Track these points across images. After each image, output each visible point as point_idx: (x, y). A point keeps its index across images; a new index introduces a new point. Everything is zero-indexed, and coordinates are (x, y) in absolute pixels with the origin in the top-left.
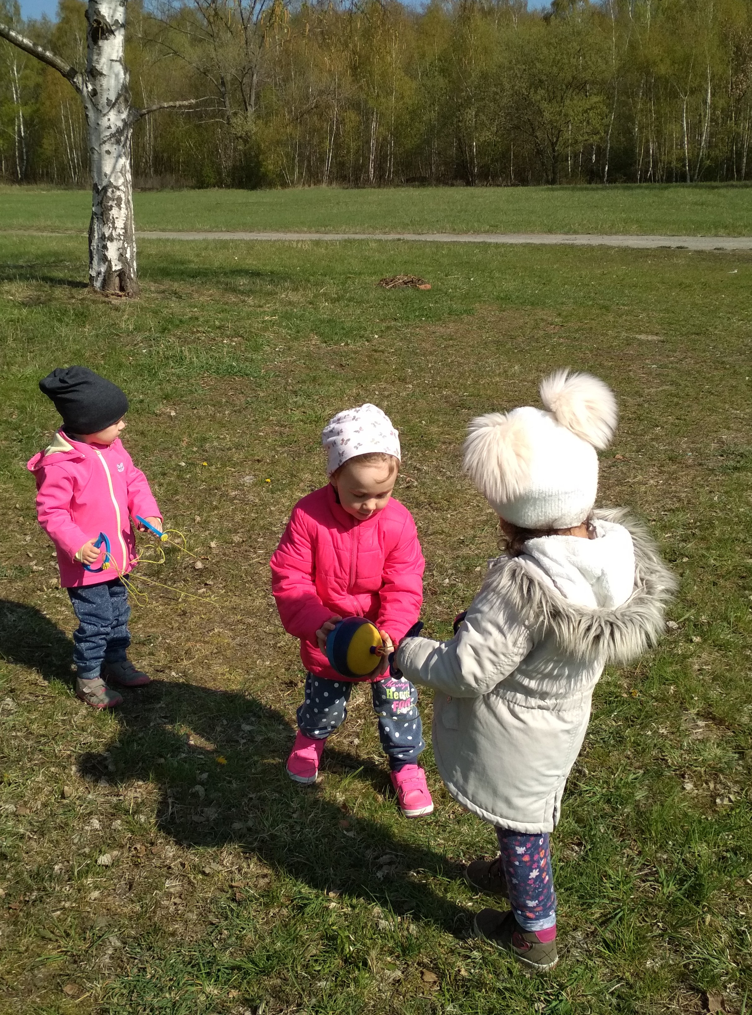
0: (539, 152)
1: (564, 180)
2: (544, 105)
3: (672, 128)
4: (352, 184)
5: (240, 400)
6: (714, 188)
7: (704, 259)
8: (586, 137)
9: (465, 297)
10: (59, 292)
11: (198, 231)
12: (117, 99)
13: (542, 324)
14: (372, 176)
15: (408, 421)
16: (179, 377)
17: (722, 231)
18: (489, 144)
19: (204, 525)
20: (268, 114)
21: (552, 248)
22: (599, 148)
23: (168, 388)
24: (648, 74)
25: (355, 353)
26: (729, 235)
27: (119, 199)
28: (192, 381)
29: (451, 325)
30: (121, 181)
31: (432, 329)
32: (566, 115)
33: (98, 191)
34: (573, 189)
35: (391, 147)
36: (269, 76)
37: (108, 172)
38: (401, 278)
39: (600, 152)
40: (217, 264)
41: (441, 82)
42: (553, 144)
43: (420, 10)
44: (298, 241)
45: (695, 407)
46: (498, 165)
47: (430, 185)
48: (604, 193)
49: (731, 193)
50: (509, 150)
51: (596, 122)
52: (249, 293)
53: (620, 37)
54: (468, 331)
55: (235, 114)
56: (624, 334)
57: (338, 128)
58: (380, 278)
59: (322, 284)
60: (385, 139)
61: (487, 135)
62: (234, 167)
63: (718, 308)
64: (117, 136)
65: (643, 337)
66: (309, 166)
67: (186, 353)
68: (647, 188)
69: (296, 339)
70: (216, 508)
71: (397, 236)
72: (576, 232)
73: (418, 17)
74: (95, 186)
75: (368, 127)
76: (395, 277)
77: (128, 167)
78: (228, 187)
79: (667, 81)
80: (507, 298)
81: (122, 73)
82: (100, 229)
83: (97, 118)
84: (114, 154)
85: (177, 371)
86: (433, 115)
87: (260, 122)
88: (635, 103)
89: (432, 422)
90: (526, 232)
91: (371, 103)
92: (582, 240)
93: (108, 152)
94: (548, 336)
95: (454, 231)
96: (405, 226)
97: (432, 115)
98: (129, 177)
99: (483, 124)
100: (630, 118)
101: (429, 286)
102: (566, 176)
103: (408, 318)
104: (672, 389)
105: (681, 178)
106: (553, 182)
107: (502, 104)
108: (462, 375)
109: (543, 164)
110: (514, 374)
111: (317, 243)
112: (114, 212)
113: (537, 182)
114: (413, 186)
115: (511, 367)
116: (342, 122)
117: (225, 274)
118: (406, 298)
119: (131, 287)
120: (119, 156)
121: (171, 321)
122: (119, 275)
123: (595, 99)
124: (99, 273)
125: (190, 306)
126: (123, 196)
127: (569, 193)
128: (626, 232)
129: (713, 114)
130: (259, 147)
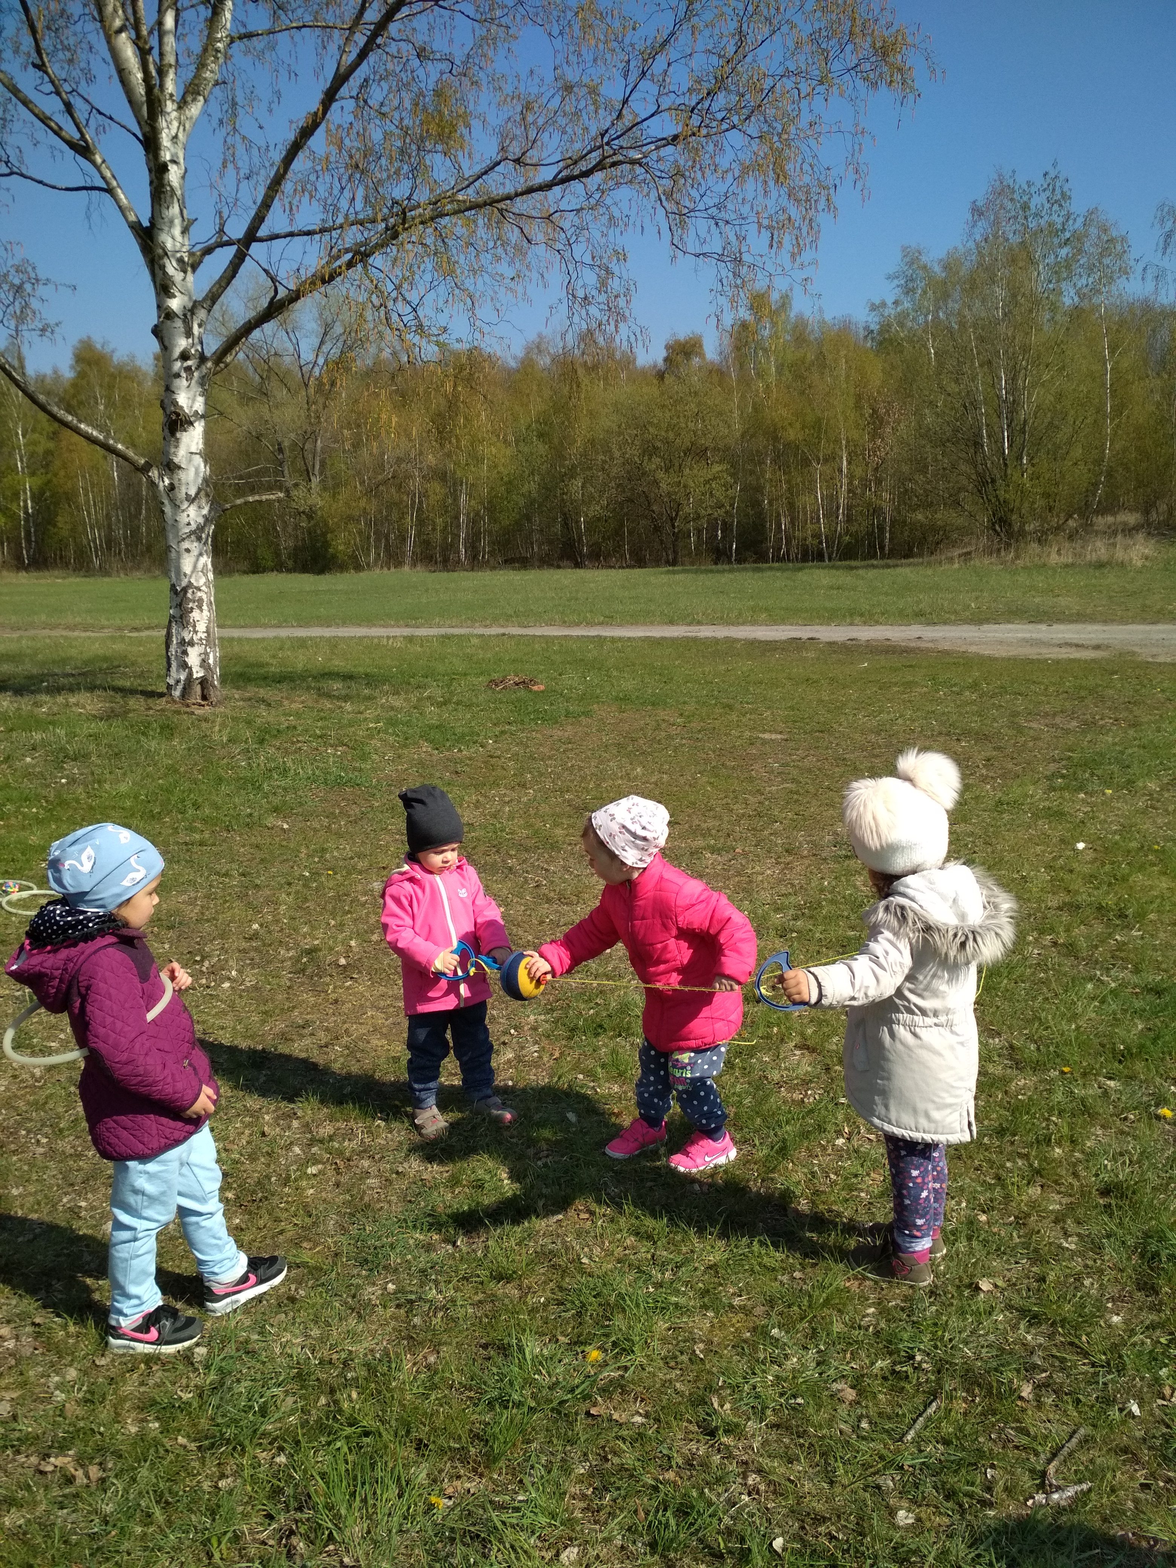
0: (657, 529)
1: (686, 559)
2: (660, 475)
3: (804, 500)
4: (440, 566)
5: (355, 811)
6: (851, 568)
7: (835, 652)
8: (709, 511)
9: (582, 698)
10: (135, 703)
11: (265, 626)
12: (197, 494)
13: (664, 726)
14: (463, 557)
15: (531, 826)
16: (285, 789)
17: (857, 620)
18: (599, 519)
19: (341, 926)
20: (337, 486)
21: (673, 640)
22: (724, 523)
23: (276, 801)
24: (776, 439)
25: (470, 759)
26: (865, 623)
27: (200, 600)
28: (300, 793)
29: (569, 728)
30: (203, 580)
31: (548, 732)
32: (685, 486)
33: (176, 593)
34: (696, 572)
35: (485, 523)
36: (336, 441)
37: (188, 571)
38: (512, 679)
39: (726, 527)
40: (300, 666)
41: (542, 448)
42: (672, 520)
43: (513, 364)
44: (388, 638)
45: (814, 802)
46: (610, 543)
47: (533, 567)
48: (731, 576)
49: (871, 574)
50: (622, 525)
51: (719, 493)
52: (346, 698)
53: (743, 397)
54: (587, 734)
55: (296, 485)
56: (747, 734)
57: (420, 502)
58: (488, 679)
59: (425, 687)
60: (477, 514)
61: (595, 510)
62: (296, 548)
63: (844, 705)
64: (197, 534)
65: (767, 736)
66: (387, 546)
67: (290, 764)
68: (778, 569)
69: (405, 746)
70: (349, 912)
71: (501, 631)
72: (699, 623)
73: (510, 372)
74: (173, 587)
75: (456, 499)
76: (505, 677)
77: (210, 566)
78: (289, 571)
79: (797, 447)
80: (626, 699)
81: (202, 465)
82: (178, 633)
83: (175, 514)
84: (195, 552)
85: (283, 783)
86: (533, 486)
87: (326, 495)
88: (763, 472)
89: (556, 825)
90: (644, 624)
91: (459, 474)
92: (706, 632)
93: (188, 551)
94: (670, 737)
95: (564, 623)
96: (508, 618)
97: (531, 487)
98: (211, 576)
99: (591, 497)
100: (759, 489)
101: (542, 687)
102: (690, 553)
103: (522, 722)
104: (793, 786)
105: (819, 556)
106: (674, 563)
107: (612, 474)
108: (583, 778)
109: (662, 542)
110: (636, 777)
111: (410, 639)
112: (195, 615)
113: (657, 562)
114: (514, 569)
115: (633, 769)
116: (424, 494)
117: (314, 678)
118: (519, 700)
119: (214, 695)
120: (201, 554)
121: (267, 731)
122: (201, 683)
123: (717, 468)
124: (178, 681)
125: (285, 715)
126: (204, 597)
127: (690, 576)
128: (754, 623)
129: (850, 483)
130: (326, 524)
